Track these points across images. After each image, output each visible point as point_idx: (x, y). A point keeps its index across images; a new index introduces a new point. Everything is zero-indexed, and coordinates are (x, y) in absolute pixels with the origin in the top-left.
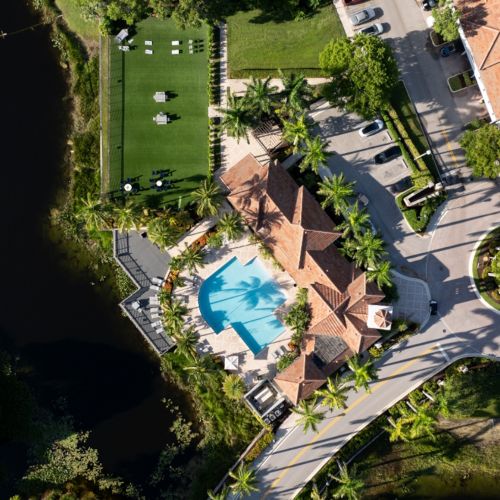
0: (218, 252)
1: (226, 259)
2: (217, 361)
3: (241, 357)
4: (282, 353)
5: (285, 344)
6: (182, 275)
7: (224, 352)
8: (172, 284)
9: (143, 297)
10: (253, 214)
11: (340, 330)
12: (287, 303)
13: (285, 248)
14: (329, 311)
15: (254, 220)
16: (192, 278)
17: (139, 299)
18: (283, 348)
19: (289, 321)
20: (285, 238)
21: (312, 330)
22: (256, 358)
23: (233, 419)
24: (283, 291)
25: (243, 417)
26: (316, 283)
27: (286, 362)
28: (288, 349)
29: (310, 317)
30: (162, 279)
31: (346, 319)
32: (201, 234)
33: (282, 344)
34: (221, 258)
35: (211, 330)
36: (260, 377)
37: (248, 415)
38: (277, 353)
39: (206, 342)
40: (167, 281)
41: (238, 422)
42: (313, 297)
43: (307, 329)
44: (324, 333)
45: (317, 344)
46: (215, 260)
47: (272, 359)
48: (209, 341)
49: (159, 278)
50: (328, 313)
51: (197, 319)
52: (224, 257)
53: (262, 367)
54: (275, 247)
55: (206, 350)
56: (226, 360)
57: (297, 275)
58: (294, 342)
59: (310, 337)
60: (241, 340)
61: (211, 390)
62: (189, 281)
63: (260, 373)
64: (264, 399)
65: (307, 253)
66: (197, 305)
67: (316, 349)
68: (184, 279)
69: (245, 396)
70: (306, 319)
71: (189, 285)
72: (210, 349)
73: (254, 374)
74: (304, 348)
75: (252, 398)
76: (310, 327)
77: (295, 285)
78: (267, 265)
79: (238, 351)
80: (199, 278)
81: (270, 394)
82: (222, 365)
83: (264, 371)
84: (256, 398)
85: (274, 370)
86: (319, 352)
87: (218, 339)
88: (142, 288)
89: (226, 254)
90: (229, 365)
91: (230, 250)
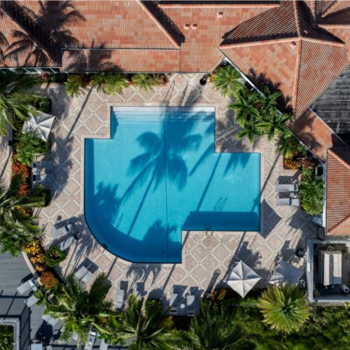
0: (57, 161)
1: (77, 155)
2: (221, 298)
3: (245, 255)
4: (291, 188)
5: (279, 171)
6: (47, 242)
7: (216, 274)
8: (48, 269)
9: (35, 327)
10: (24, 45)
11: (337, 57)
12: (221, 116)
13: (125, 40)
14: (292, 46)
15: (37, 52)
16: (63, 231)
17: (33, 335)
18: (283, 180)
19: (252, 132)
20: (107, 23)
21: (299, 105)
22: (265, 235)
23: (327, 340)
24: (197, 109)
25: (335, 322)
26: (227, 35)
27: (312, 192)
28: (291, 173)
29: (274, 88)
30: (30, 277)
31: (328, 28)
32: (10, 163)
33: (275, 176)
34: (70, 163)
35: (166, 268)
36: (299, 252)
37: (338, 315)
38: (284, 195)
39: (178, 290)
40: (39, 273)
41: (336, 337)
42: (246, 58)
43: (289, 111)
44: (320, 90)
45: (326, 117)
46: (66, 176)
47: (286, 211)
48: (179, 283)
49: (25, 280)
50: (294, 50)
51: (133, 275)
52: (72, 156)
53: (285, 234)
54: (114, 59)
55: (191, 300)
56: (230, 283)
57: (189, 60)
58: (289, 155)
59: (305, 121)
60: (219, 235)
61: (258, 337)
62: (64, 239)
63: (293, 246)
64: (338, 273)
65: (163, 7)
66: (112, 257)
67: (333, 125)
68: (55, 245)
69: (311, 299)
70: (273, 97)
71: (70, 244)
72: (194, 291)
73: (287, 255)
74: (315, 144)
75: (321, 290)
76: (293, 103)
77: (203, 82)
78: (137, 101)
79: (232, 253)
80: (72, 221)
81: (338, 257)
82: (232, 294)
83: (295, 237)
84: (327, 282)
85: (306, 221)
86: (344, 124)
87: (189, 267)
88: (19, 317)
89: (70, 149)
90: (241, 286)
91: (70, 139)
